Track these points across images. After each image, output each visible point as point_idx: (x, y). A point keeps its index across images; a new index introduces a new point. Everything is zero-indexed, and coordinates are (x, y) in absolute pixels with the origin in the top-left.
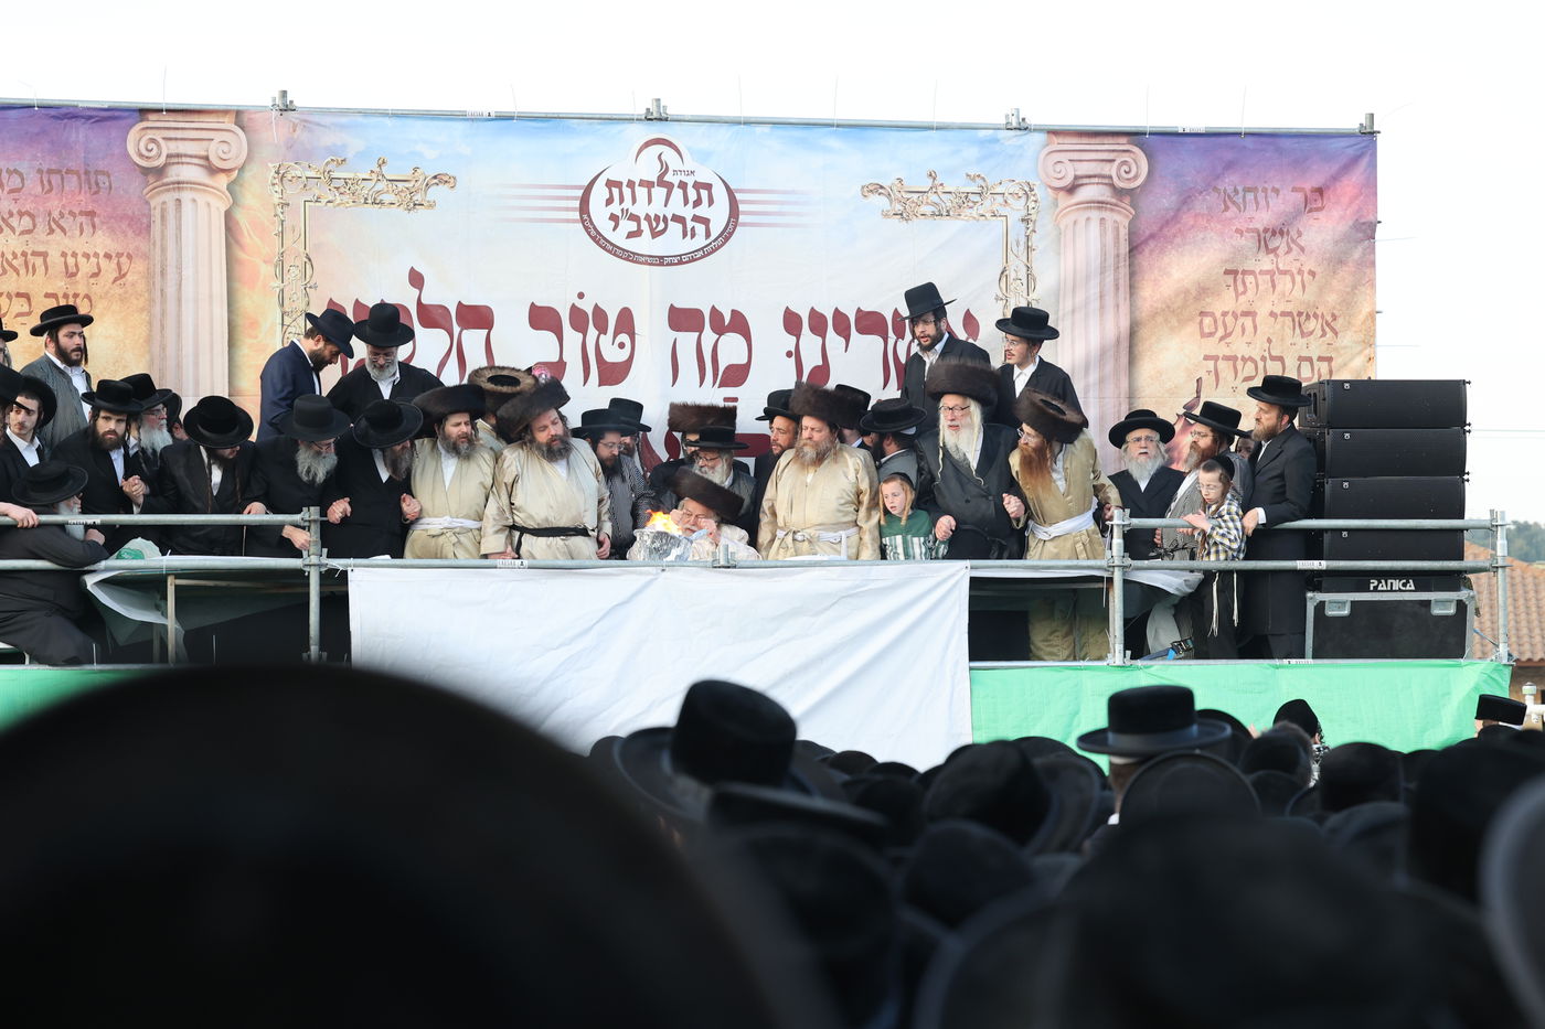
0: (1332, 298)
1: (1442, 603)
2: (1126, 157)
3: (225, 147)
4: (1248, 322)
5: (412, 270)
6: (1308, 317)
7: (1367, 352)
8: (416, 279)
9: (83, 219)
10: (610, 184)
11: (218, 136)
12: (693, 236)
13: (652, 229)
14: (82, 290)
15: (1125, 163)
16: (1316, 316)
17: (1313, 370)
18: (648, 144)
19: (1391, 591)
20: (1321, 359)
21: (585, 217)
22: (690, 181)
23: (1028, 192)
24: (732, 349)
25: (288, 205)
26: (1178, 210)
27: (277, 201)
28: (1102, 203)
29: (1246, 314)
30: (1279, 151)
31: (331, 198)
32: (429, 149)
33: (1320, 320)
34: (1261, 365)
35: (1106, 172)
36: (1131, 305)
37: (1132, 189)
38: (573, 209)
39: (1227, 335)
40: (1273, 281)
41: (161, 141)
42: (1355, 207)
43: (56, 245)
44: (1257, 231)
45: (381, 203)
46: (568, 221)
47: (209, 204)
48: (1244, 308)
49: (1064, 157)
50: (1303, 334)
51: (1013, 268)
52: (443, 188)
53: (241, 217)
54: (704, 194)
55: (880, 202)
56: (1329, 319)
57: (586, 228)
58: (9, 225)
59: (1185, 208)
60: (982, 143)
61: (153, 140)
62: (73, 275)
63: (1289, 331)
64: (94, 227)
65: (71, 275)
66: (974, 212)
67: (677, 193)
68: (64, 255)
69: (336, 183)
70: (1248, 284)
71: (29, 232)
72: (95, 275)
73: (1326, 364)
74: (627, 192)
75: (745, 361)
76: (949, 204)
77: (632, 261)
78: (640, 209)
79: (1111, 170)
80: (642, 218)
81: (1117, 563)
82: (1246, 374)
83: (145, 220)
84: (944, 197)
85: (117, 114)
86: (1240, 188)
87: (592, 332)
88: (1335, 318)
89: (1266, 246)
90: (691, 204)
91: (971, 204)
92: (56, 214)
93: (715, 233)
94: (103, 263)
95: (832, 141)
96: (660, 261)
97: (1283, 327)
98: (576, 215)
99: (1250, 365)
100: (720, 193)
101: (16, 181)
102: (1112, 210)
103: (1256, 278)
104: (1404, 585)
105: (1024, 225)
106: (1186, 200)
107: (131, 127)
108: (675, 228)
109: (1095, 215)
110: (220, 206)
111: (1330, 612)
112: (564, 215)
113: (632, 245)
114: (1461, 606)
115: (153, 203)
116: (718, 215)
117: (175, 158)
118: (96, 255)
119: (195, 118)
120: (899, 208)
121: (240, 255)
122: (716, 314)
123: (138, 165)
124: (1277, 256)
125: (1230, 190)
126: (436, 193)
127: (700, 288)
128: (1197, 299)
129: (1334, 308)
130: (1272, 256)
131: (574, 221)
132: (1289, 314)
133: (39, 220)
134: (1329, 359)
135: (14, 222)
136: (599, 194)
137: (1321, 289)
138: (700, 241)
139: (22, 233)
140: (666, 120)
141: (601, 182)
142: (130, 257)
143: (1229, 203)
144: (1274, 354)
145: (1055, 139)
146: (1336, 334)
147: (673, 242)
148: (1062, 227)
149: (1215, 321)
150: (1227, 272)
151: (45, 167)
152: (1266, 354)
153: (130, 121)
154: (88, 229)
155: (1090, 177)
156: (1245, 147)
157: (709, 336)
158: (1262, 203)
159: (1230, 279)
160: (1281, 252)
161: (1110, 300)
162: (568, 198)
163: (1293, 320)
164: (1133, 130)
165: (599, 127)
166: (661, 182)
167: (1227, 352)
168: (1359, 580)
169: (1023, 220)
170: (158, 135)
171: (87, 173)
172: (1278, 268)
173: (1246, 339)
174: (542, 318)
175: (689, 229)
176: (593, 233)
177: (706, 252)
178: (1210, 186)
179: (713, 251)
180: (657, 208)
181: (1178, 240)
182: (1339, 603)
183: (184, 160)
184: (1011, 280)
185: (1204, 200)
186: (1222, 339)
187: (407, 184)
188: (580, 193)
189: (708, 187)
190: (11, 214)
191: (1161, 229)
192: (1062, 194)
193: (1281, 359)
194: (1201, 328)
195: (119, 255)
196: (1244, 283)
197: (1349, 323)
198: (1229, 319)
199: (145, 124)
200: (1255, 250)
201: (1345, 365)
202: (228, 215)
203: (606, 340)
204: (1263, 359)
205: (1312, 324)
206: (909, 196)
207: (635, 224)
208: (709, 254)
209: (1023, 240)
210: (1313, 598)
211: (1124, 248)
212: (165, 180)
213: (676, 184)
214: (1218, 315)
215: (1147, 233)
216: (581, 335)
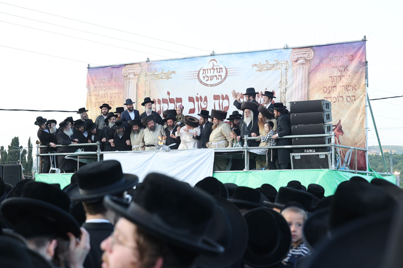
0: (354, 81)
1: (322, 155)
2: (309, 52)
3: (137, 70)
4: (335, 88)
5: (168, 91)
6: (349, 86)
7: (364, 94)
8: (169, 93)
9: (114, 87)
10: (204, 70)
11: (136, 68)
12: (218, 79)
13: (211, 79)
14: (113, 100)
15: (309, 54)
16: (350, 86)
17: (350, 99)
18: (211, 61)
19: (310, 152)
20: (352, 96)
21: (198, 77)
22: (218, 68)
23: (287, 62)
24: (225, 103)
25: (147, 80)
26: (319, 63)
27: (145, 80)
28: (303, 63)
29: (334, 87)
30: (343, 47)
31: (154, 78)
32: (171, 66)
33: (352, 87)
34: (337, 98)
35: (304, 56)
36: (308, 86)
37: (310, 60)
38: (197, 76)
39: (330, 92)
40: (341, 78)
41: (128, 71)
42: (360, 59)
43: (109, 92)
44: (336, 67)
45: (163, 78)
46: (195, 78)
47: (134, 82)
48: (334, 85)
49: (295, 54)
50: (347, 90)
51: (283, 80)
52: (173, 74)
53: (139, 84)
54: (221, 70)
55: (256, 68)
56: (354, 86)
57: (199, 80)
58: (102, 89)
59: (321, 63)
60: (278, 52)
61: (126, 70)
62: (112, 97)
63: (344, 90)
64: (115, 88)
65: (111, 97)
66: (275, 68)
67: (216, 70)
68: (110, 94)
69: (156, 75)
70: (335, 80)
71: (105, 90)
72: (115, 97)
73: (354, 97)
74: (206, 71)
75: (228, 106)
76: (270, 67)
77: (207, 86)
78: (209, 75)
79: (305, 56)
80: (209, 76)
81: (245, 148)
82: (334, 101)
83: (123, 86)
84: (269, 66)
85: (121, 66)
86: (334, 57)
87: (200, 101)
88: (355, 86)
89: (339, 70)
90: (218, 72)
91: (275, 67)
92: (110, 86)
93: (223, 78)
94: (116, 95)
95: (247, 56)
96: (212, 85)
97: (342, 89)
98: (197, 77)
99: (335, 99)
100: (224, 70)
101: (104, 81)
102: (305, 65)
103: (337, 78)
104: (313, 151)
105: (285, 70)
106: (321, 61)
107: (123, 68)
108: (215, 78)
109: (301, 66)
110: (136, 82)
111: (296, 158)
112: (195, 77)
113: (207, 83)
114: (326, 156)
115: (125, 82)
116: (223, 74)
117: (129, 73)
118: (115, 93)
119: (134, 65)
120: (259, 69)
121: (139, 91)
122: (222, 95)
123: (123, 75)
124: (342, 72)
125: (331, 57)
126: (172, 75)
127: (220, 91)
128: (323, 84)
129: (355, 84)
130: (340, 72)
131: (197, 78)
132: (344, 86)
133: (107, 88)
134: (354, 96)
135: (103, 88)
136: (201, 72)
137: (352, 79)
138: (220, 80)
139: (104, 90)
140: (214, 55)
141: (202, 69)
142: (121, 93)
143: (331, 60)
144: (340, 96)
145: (294, 50)
146: (356, 90)
147: (215, 81)
148: (294, 70)
149: (327, 89)
150: (330, 77)
151: (109, 77)
152: (338, 96)
153: (123, 67)
154: (114, 88)
155: (301, 58)
156: (335, 47)
157: (221, 100)
158: (338, 59)
159: (330, 78)
160: (343, 71)
161: (304, 85)
162: (195, 74)
163: (345, 87)
164: (311, 46)
165: (202, 58)
166: (213, 69)
167: (330, 96)
168: (302, 150)
169: (285, 69)
170: (127, 69)
171: (115, 78)
172: (342, 75)
173: (334, 93)
174: (191, 99)
175: (218, 78)
176: (200, 81)
177: (221, 82)
178: (327, 57)
179: (222, 82)
180: (212, 74)
181: (319, 70)
182: (298, 156)
183: (131, 74)
184: (282, 83)
185: (326, 60)
186: (328, 93)
187: (167, 74)
188: (198, 72)
189: (222, 68)
190: (103, 87)
191: (315, 68)
192: (294, 62)
193: (342, 97)
194: (324, 91)
195: (119, 93)
196: (334, 79)
197: (359, 87)
198: (330, 88)
199: (125, 67)
200: (336, 71)
201: (359, 97)
202: (137, 84)
203: (202, 103)
204: (338, 97)
205: (350, 88)
206: (262, 66)
207: (208, 78)
208: (221, 83)
209: (285, 73)
210: (292, 155)
211: (307, 73)
212: (127, 78)
213: (216, 69)
214: (328, 87)
215: (312, 69)
216: (198, 102)
